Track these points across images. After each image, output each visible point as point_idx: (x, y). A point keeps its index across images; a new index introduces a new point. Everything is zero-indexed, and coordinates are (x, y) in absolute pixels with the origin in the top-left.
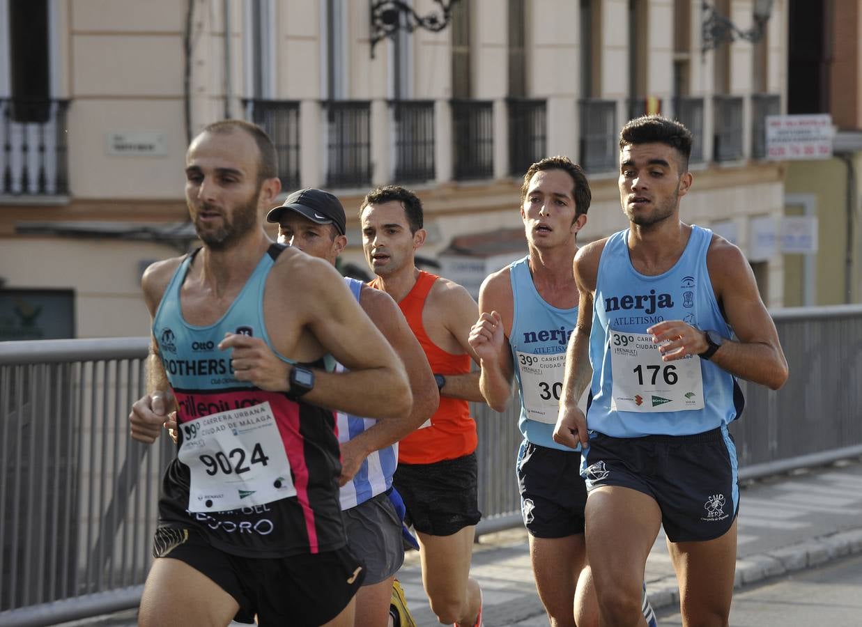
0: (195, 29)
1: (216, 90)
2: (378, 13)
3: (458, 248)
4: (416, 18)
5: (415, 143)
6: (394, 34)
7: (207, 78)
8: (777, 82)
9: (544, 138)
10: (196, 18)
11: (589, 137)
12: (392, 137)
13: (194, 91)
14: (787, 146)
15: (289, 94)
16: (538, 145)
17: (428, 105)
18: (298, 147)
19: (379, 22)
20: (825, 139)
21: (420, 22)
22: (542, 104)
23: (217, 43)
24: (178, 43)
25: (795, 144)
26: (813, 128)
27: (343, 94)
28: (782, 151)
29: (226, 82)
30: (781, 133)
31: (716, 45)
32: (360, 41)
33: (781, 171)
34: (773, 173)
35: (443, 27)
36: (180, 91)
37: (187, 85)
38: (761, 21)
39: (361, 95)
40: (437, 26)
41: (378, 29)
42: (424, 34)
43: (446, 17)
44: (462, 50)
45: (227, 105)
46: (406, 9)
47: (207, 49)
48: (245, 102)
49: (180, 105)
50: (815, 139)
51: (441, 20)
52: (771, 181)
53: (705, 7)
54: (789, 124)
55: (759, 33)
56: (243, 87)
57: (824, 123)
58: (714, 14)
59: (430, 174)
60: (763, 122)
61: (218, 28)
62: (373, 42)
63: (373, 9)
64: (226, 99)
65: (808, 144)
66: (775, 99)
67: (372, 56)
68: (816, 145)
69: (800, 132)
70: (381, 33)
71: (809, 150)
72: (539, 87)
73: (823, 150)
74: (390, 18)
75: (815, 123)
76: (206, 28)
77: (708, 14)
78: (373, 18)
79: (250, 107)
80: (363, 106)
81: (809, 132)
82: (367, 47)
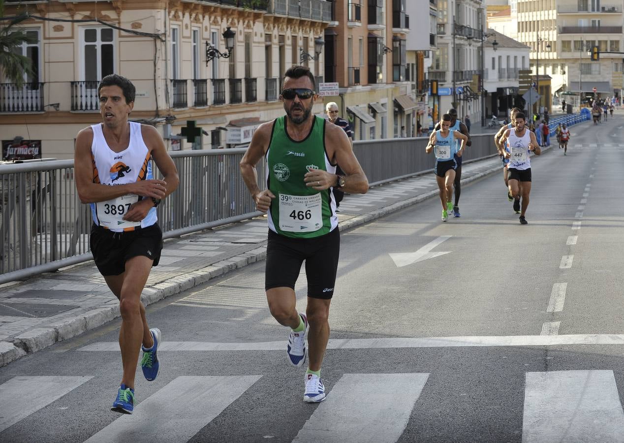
0: (157, 59)
1: (163, 77)
2: (208, 53)
3: (232, 124)
4: (220, 54)
5: (219, 92)
6: (212, 59)
7: (160, 73)
8: (322, 73)
9: (256, 90)
10: (157, 56)
11: (269, 90)
12: (213, 91)
13: (156, 77)
14: (325, 92)
15: (184, 78)
16: (254, 92)
17: (223, 80)
18: (186, 94)
19: (209, 55)
20: (337, 90)
21: (222, 55)
22: (255, 80)
23: (164, 62)
24: (152, 63)
25: (328, 91)
26: (333, 86)
27: (198, 78)
28: (324, 93)
29: (166, 75)
30: (323, 88)
31: (304, 61)
32: (203, 61)
33: (323, 100)
34: (321, 100)
35: (228, 57)
36: (153, 78)
37: (155, 76)
38: (317, 54)
39: (204, 78)
40: (227, 56)
41: (209, 57)
42: (222, 59)
43: (229, 54)
44: (232, 63)
45: (166, 82)
46: (217, 51)
47: (160, 64)
48: (171, 80)
49: (153, 81)
50: (334, 90)
51: (228, 54)
52: (320, 103)
53: (301, 50)
54: (326, 85)
55: (316, 58)
56: (171, 76)
57: (337, 85)
58: (304, 52)
59: (224, 102)
60: (318, 85)
61: (164, 58)
62: (207, 62)
63: (207, 51)
64: (166, 79)
65: (332, 91)
66: (322, 77)
67: (207, 66)
68: (334, 91)
69: (330, 88)
70: (210, 59)
71: (332, 93)
72: (254, 75)
73: (336, 93)
74: (212, 54)
75: (334, 85)
76: (160, 58)
77: (302, 51)
78: (207, 54)
79: (173, 81)
80: (205, 81)
81: (332, 88)
82: (205, 63)
